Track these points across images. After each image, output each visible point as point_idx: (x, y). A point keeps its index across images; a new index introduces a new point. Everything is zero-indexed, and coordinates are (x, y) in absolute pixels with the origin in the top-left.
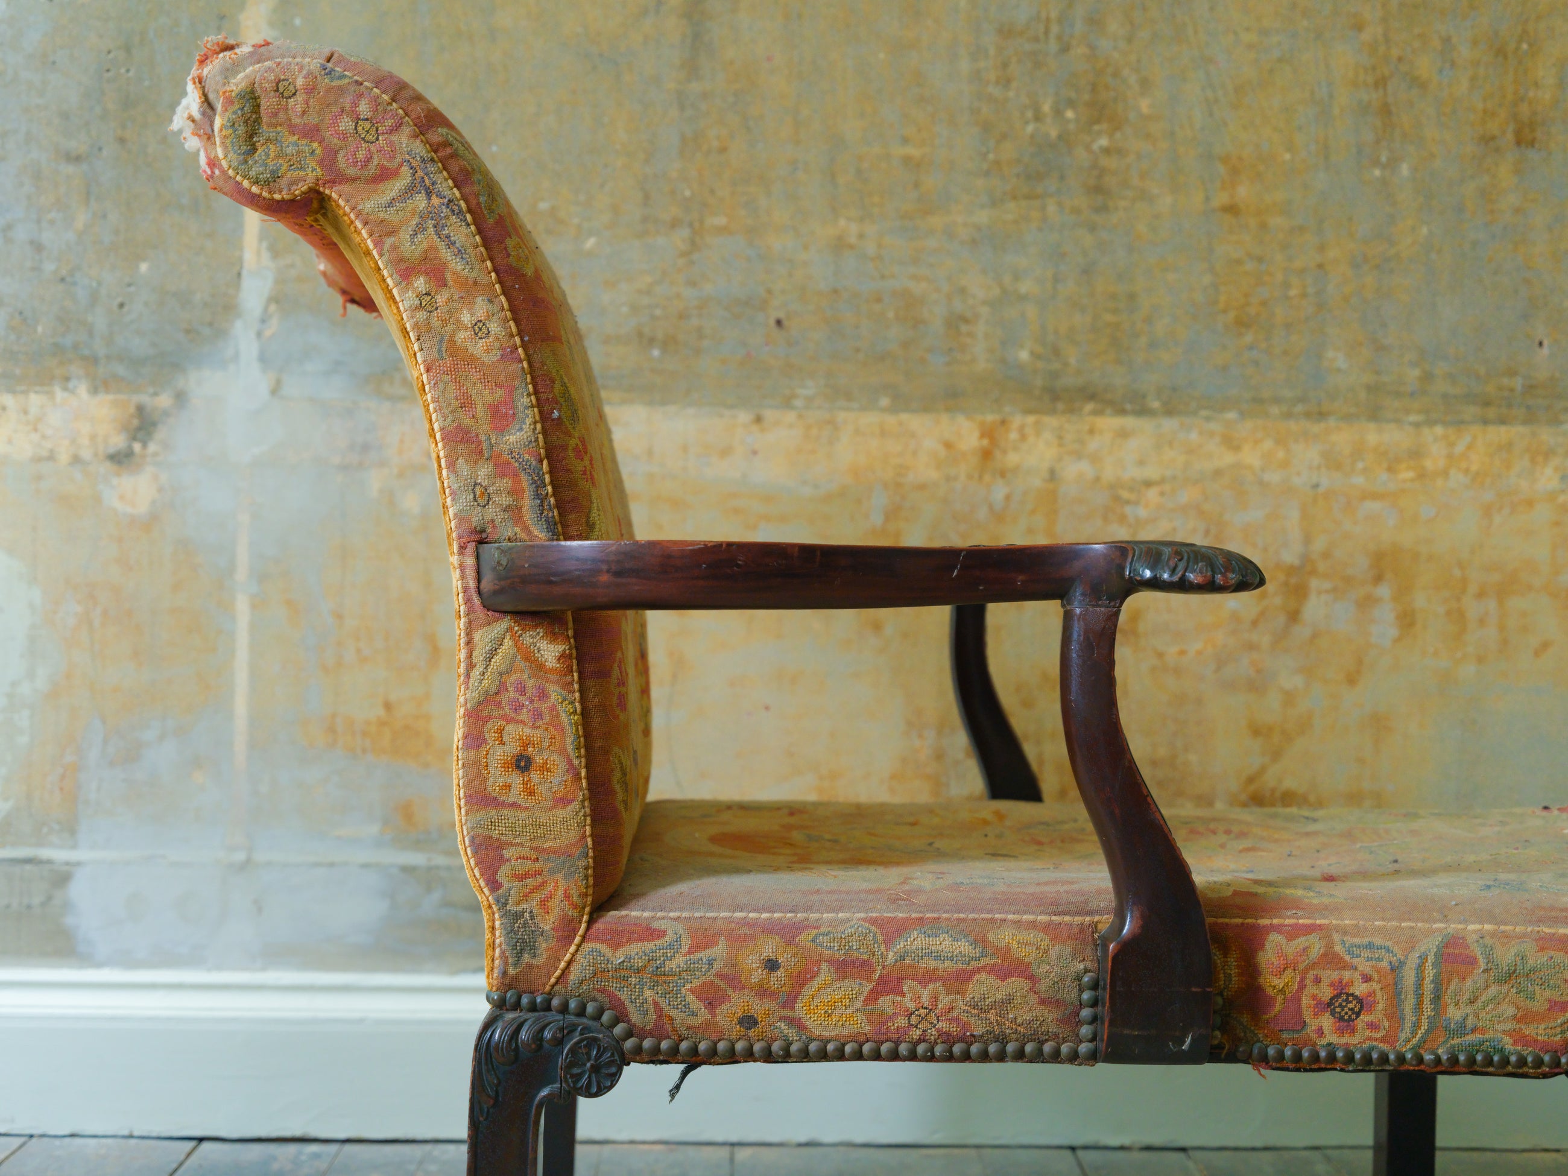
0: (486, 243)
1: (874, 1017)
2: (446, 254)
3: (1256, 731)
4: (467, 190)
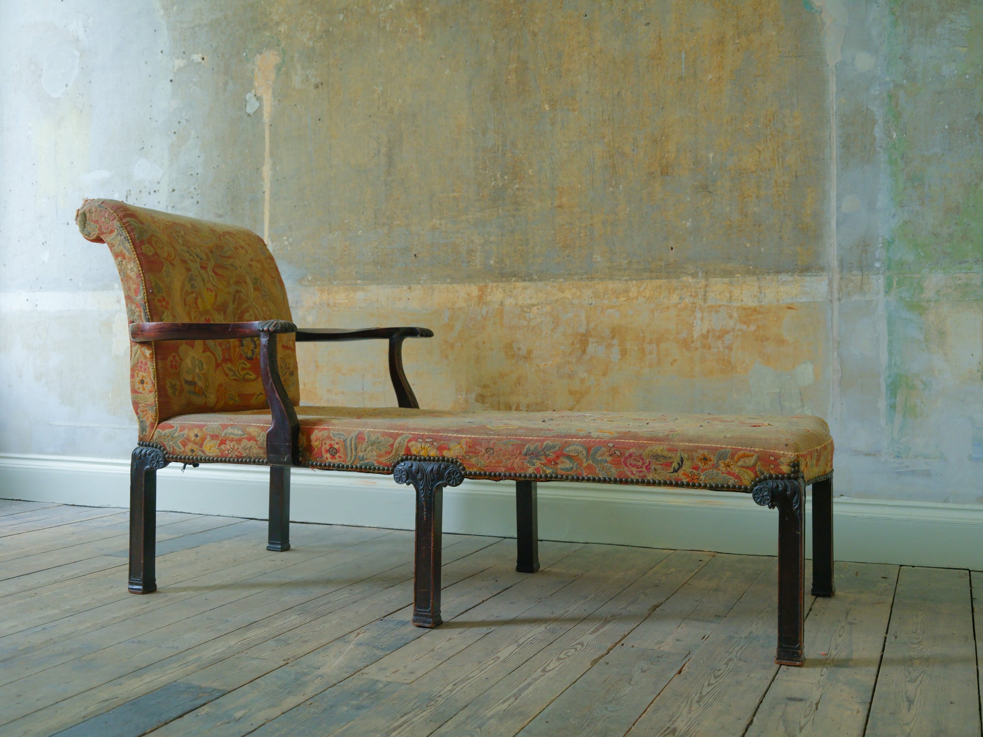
0: (135, 248)
1: (221, 451)
2: (125, 251)
3: (571, 393)
4: (131, 234)
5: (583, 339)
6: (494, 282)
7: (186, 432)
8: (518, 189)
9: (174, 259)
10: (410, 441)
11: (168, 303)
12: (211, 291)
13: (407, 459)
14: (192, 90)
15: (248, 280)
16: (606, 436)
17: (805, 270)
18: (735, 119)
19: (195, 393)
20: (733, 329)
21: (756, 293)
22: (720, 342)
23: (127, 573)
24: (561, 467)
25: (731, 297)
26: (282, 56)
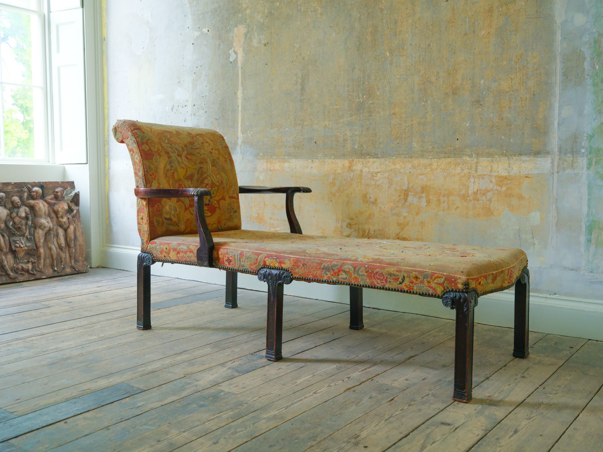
0: (138, 147)
1: (177, 257)
4: (137, 139)
5: (405, 193)
6: (358, 158)
7: (162, 246)
8: (371, 103)
9: (161, 152)
10: (265, 258)
11: (155, 176)
12: (184, 168)
13: (264, 268)
14: (203, 49)
15: (208, 160)
16: (365, 260)
17: (537, 153)
18: (498, 59)
19: (171, 224)
20: (493, 189)
21: (507, 168)
22: (484, 197)
23: (136, 319)
24: (341, 277)
25: (492, 170)
26: (247, 28)
